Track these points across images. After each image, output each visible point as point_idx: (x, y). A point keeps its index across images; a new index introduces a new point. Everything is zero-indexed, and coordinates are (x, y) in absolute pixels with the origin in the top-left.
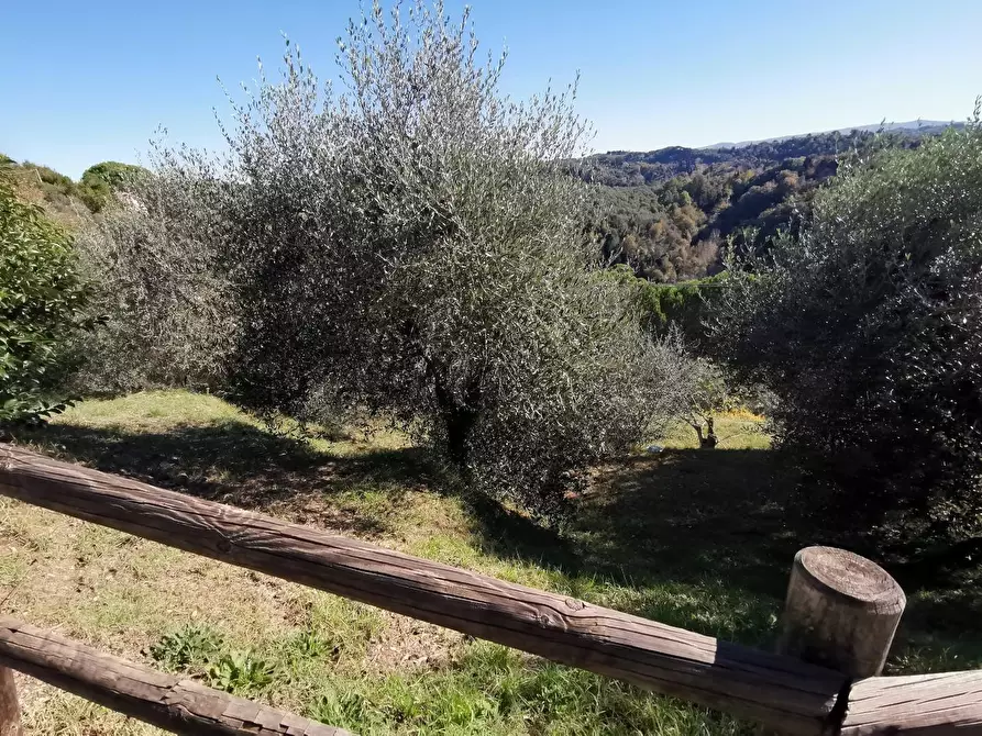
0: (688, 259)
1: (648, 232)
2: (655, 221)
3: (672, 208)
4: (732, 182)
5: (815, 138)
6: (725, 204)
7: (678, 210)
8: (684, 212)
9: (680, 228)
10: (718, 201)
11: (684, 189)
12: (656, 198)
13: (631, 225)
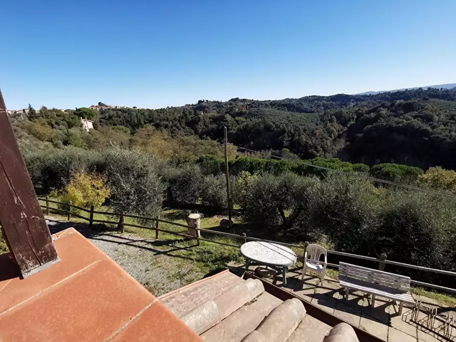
0: (331, 146)
1: (313, 134)
2: (316, 129)
3: (327, 123)
4: (356, 112)
5: (409, 91)
6: (352, 122)
7: (329, 124)
8: (332, 126)
9: (328, 132)
10: (349, 121)
11: (333, 115)
12: (319, 119)
13: (305, 130)
